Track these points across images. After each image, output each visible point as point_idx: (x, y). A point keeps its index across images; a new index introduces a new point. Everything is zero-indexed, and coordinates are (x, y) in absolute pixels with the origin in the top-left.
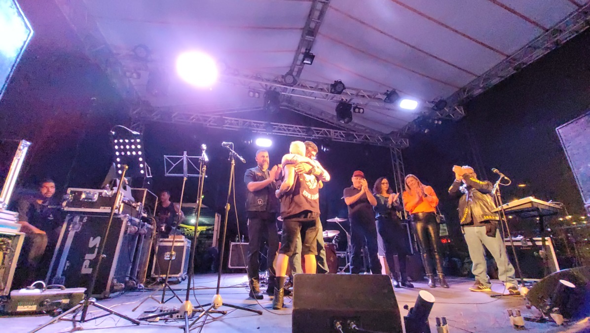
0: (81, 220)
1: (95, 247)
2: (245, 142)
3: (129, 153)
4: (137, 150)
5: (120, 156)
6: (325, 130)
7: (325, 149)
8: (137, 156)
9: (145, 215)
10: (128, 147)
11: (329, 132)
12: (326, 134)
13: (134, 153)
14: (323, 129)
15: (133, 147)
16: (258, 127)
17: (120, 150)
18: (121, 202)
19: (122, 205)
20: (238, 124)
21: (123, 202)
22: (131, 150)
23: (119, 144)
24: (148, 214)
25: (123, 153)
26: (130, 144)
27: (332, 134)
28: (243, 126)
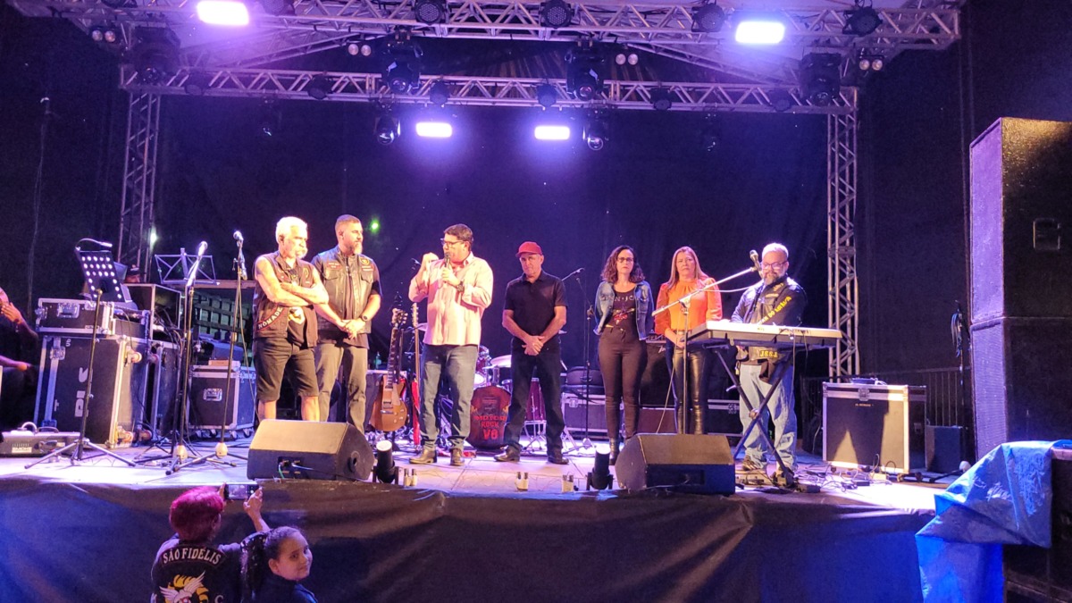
0: (63, 343)
1: (87, 381)
2: (383, 136)
3: (100, 274)
4: (109, 271)
5: (91, 276)
8: (110, 278)
9: (161, 328)
10: (98, 266)
13: (106, 274)
15: (104, 266)
17: (89, 269)
18: (112, 317)
19: (114, 320)
21: (116, 315)
22: (103, 271)
23: (87, 262)
24: (166, 325)
25: (94, 274)
26: (99, 262)
27: (615, 93)
28: (376, 92)
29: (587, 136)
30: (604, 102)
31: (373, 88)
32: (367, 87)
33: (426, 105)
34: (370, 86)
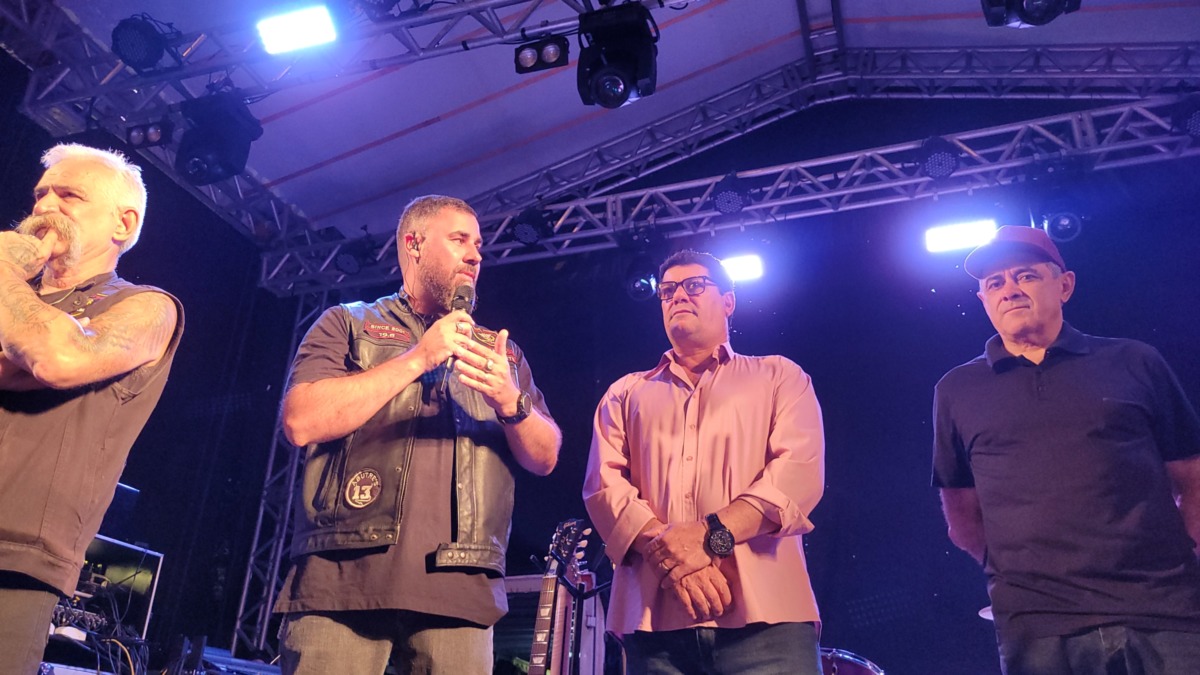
6: (1035, 125)
7: (1046, 225)
11: (1062, 129)
12: (1051, 147)
14: (1020, 127)
16: (687, 209)
20: (604, 221)
27: (1084, 133)
28: (624, 222)
29: (1039, 223)
30: (1064, 153)
31: (620, 214)
32: (610, 215)
33: (713, 234)
34: (614, 214)
